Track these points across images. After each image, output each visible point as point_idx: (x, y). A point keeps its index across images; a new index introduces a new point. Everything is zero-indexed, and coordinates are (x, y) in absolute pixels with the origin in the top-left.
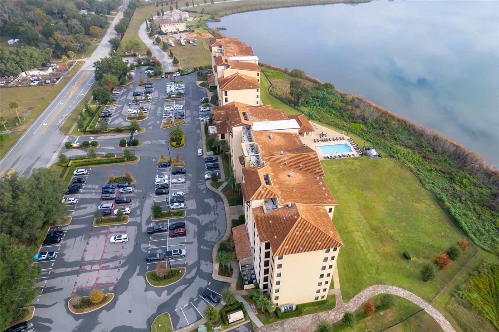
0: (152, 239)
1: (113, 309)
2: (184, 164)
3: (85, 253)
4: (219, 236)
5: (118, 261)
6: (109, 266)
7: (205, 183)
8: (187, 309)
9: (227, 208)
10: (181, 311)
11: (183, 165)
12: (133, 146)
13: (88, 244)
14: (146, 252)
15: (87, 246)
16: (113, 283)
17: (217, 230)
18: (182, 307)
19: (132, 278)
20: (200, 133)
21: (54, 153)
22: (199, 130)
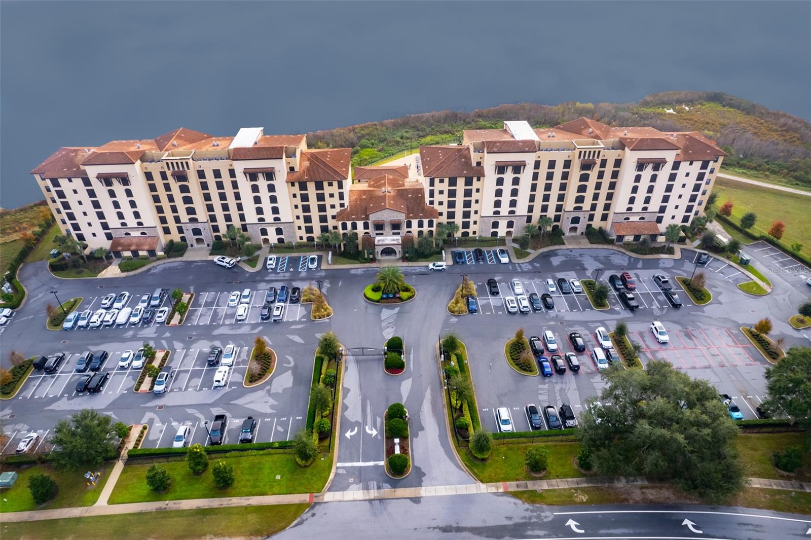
4: (618, 254)
5: (693, 333)
11: (473, 284)
20: (365, 269)
21: (422, 499)
22: (352, 270)
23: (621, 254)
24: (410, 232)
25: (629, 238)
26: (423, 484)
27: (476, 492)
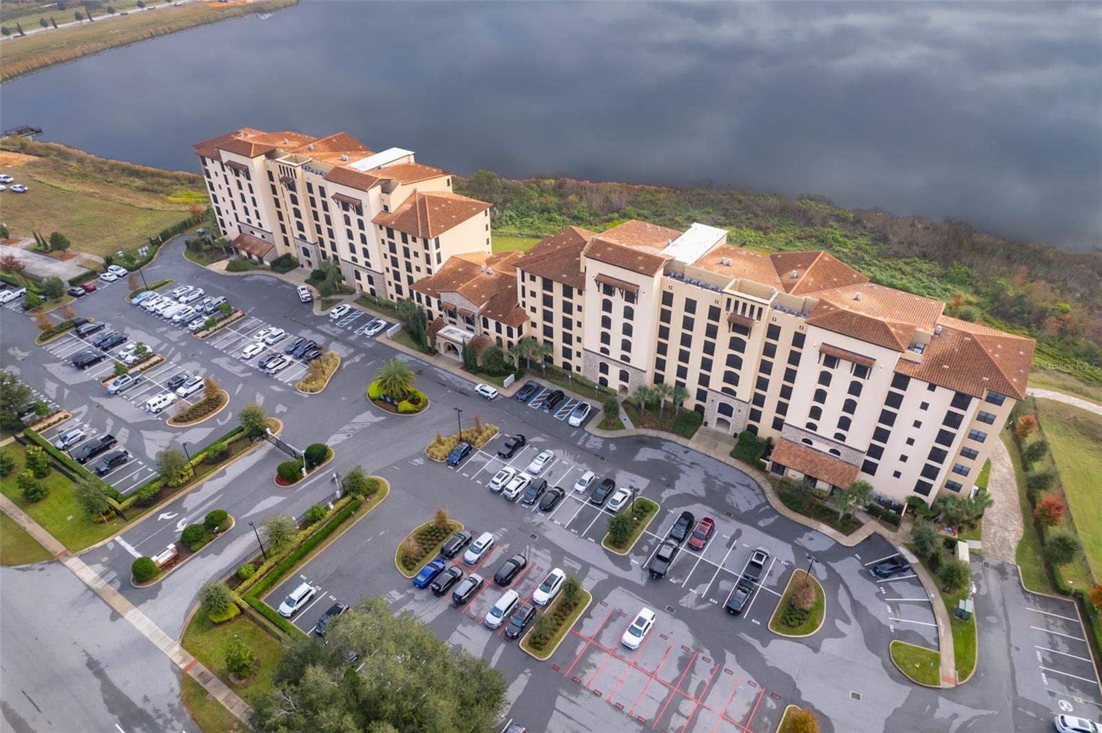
0: (681, 582)
1: (834, 723)
2: (497, 428)
3: (626, 710)
4: (753, 490)
5: (700, 663)
6: (703, 683)
7: (586, 435)
8: (897, 611)
9: (691, 444)
10: (897, 621)
11: (496, 432)
12: (319, 464)
13: (597, 694)
14: (709, 604)
15: (604, 697)
16: (758, 695)
17: (737, 485)
18: (890, 615)
19: (766, 657)
20: (412, 359)
21: (120, 620)
22: (401, 355)
23: (758, 491)
24: (485, 333)
25: (795, 475)
26: (142, 606)
27: (162, 649)
